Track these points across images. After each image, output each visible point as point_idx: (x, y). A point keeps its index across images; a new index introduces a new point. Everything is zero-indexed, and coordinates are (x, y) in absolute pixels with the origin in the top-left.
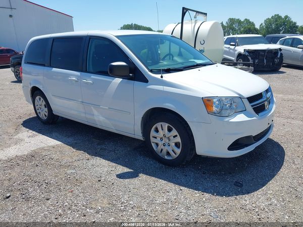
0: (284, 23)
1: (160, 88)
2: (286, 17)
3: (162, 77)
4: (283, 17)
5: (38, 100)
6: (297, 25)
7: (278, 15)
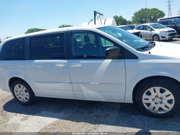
0: (120, 19)
1: (152, 61)
2: (121, 16)
3: (150, 53)
4: (119, 17)
5: (18, 87)
6: (126, 20)
7: (116, 16)
